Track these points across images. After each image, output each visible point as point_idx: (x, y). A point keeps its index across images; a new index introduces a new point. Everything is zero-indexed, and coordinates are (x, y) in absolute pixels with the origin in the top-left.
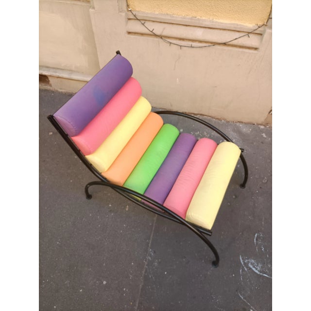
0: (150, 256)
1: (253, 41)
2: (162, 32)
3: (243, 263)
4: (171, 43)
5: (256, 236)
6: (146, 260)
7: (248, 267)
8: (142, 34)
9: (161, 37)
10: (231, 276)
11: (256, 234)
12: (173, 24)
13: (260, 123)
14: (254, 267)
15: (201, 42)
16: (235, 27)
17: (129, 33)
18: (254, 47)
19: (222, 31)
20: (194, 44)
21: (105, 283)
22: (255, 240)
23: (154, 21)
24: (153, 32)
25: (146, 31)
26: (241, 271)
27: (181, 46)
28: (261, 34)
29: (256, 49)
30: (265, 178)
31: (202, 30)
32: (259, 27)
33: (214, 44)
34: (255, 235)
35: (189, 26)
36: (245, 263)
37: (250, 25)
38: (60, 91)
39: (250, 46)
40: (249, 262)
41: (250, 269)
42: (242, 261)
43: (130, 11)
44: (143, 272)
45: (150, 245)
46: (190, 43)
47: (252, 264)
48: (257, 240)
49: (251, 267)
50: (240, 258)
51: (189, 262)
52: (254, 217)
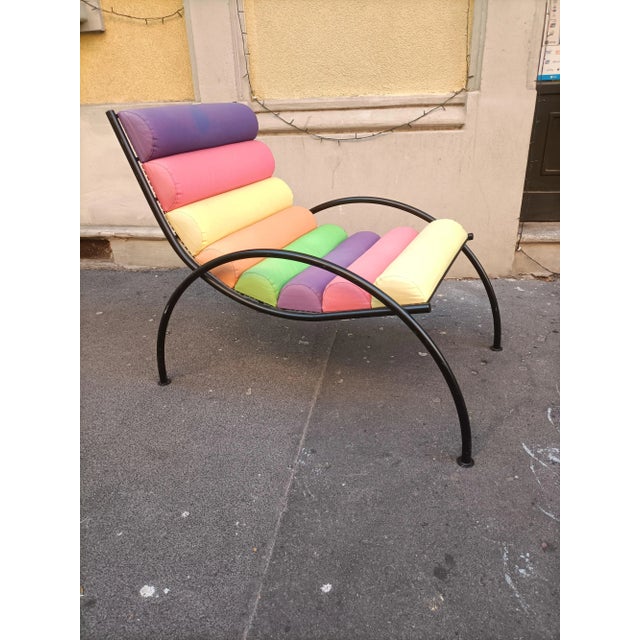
1: (452, 115)
2: (307, 122)
3: (532, 455)
4: (323, 139)
5: (550, 412)
6: (292, 467)
8: (276, 132)
9: (306, 131)
10: (511, 478)
11: (550, 409)
12: (323, 110)
13: (506, 273)
16: (419, 100)
18: (457, 123)
19: (400, 109)
20: (359, 135)
22: (549, 417)
23: (293, 111)
24: (293, 124)
25: (281, 125)
26: (532, 468)
27: (339, 141)
28: (462, 105)
29: (460, 127)
31: (370, 111)
32: (457, 94)
34: (547, 410)
35: (348, 109)
36: (537, 455)
37: (442, 94)
38: (129, 267)
39: (450, 122)
40: (547, 453)
41: (555, 463)
42: (529, 452)
43: (256, 100)
44: (287, 488)
45: (301, 442)
46: (353, 134)
47: (556, 454)
48: (553, 417)
49: (556, 460)
50: (525, 447)
51: (400, 461)
52: (535, 385)
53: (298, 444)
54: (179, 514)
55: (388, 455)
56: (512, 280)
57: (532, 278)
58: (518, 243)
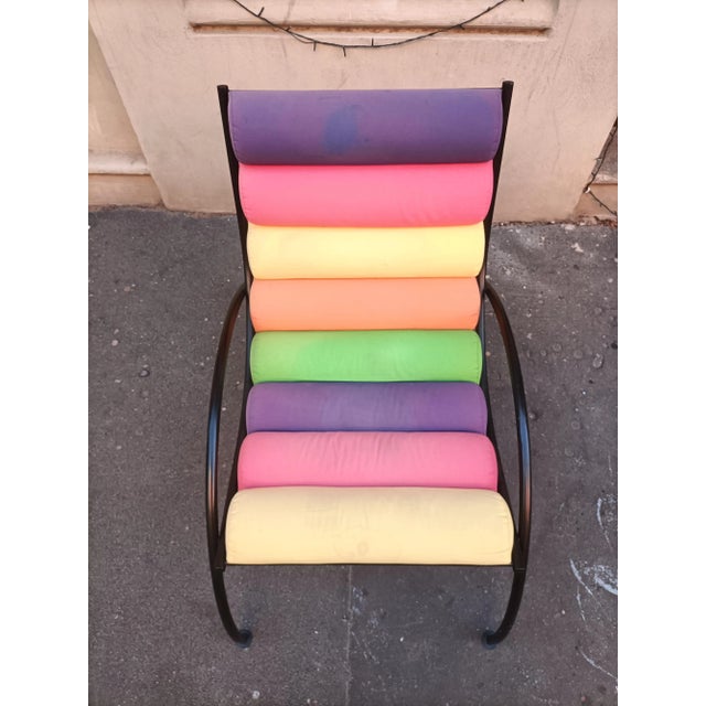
0: (357, 604)
2: (289, 14)
3: (579, 578)
4: (316, 42)
5: (599, 505)
6: (347, 618)
7: (592, 584)
8: (234, 27)
9: (286, 27)
10: (558, 615)
11: (600, 500)
13: (564, 218)
14: (607, 582)
15: (395, 28)
17: (197, 27)
18: (539, 25)
20: (380, 38)
21: (256, 695)
22: (598, 514)
24: (263, 16)
25: (244, 17)
26: (578, 598)
27: (344, 48)
29: (543, 31)
30: (598, 355)
33: (433, 30)
34: (597, 502)
36: (584, 578)
39: (528, 24)
40: (593, 572)
41: (599, 588)
42: (576, 574)
44: (347, 648)
45: (350, 577)
46: (368, 37)
47: (601, 575)
48: (602, 514)
49: (601, 582)
50: (573, 566)
51: (453, 600)
52: (587, 458)
53: (347, 580)
54: (250, 695)
55: (442, 591)
56: (570, 227)
57: (594, 222)
58: (588, 185)
